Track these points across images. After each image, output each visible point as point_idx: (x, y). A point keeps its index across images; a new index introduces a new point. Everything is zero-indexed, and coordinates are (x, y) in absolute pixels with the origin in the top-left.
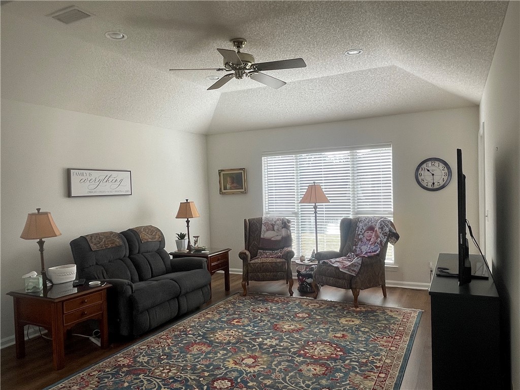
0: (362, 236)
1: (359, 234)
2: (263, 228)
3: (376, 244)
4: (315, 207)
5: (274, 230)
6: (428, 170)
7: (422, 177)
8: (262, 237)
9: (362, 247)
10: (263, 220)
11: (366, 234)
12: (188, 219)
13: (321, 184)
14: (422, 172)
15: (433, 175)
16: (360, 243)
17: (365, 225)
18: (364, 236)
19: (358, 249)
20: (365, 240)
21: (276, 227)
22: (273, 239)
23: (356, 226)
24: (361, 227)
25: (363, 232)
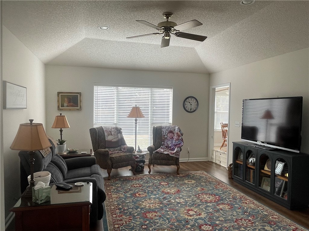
0: (167, 136)
1: (165, 135)
2: (106, 134)
3: (179, 140)
4: (136, 120)
5: (112, 135)
6: (189, 102)
7: (186, 105)
8: (106, 140)
9: (168, 142)
10: (104, 129)
11: (169, 135)
12: (61, 129)
13: (140, 107)
14: (187, 103)
15: (191, 105)
16: (166, 140)
17: (167, 130)
18: (168, 136)
19: (165, 144)
20: (169, 138)
21: (112, 133)
22: (113, 141)
23: (162, 131)
24: (164, 132)
25: (167, 134)
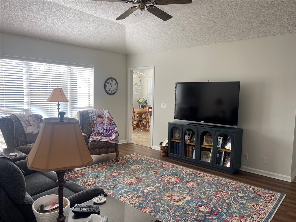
0: (96, 122)
1: (93, 121)
3: (111, 125)
4: (59, 105)
5: (31, 125)
6: (110, 84)
7: (107, 87)
8: (26, 132)
11: (98, 120)
14: (108, 85)
15: (112, 86)
16: (96, 126)
17: (95, 115)
18: (97, 122)
19: (96, 130)
20: (98, 123)
21: (31, 123)
22: (33, 133)
23: (89, 116)
24: (92, 117)
25: (95, 119)
